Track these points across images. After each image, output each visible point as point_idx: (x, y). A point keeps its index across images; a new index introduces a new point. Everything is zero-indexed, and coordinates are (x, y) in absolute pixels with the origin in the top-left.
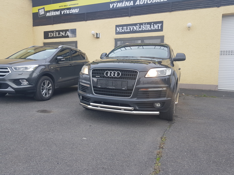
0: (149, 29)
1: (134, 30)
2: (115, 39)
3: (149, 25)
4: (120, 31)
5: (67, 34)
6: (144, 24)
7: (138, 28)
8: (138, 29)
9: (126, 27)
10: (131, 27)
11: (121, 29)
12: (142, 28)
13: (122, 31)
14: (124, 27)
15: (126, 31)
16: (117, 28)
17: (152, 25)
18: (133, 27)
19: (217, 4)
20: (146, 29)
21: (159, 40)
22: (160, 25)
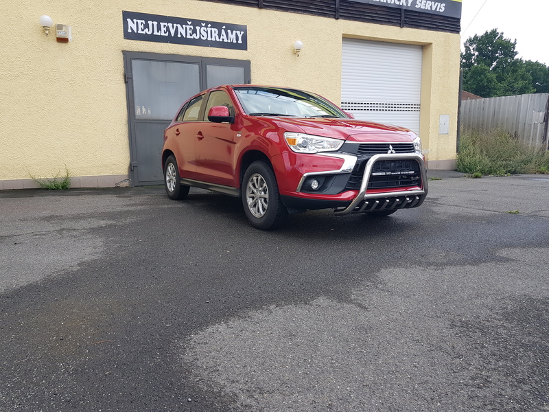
0: (218, 40)
1: (179, 36)
2: (123, 51)
3: (216, 30)
4: (140, 31)
6: (204, 25)
7: (189, 32)
8: (191, 35)
9: (155, 23)
10: (170, 25)
11: (141, 27)
12: (200, 34)
13: (144, 32)
14: (150, 23)
15: (156, 33)
16: (129, 20)
17: (223, 30)
18: (175, 25)
19: (335, 12)
20: (209, 39)
21: (241, 70)
22: (240, 34)
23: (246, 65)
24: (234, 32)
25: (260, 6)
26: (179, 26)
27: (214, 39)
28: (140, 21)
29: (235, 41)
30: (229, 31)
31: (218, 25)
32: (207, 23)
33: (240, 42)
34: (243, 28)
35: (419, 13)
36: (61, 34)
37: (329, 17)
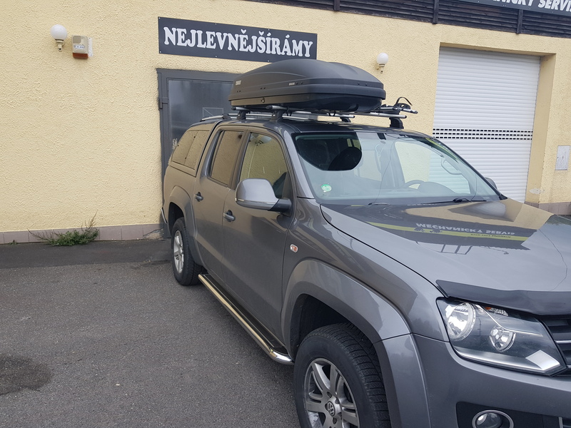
0: (279, 53)
1: (230, 48)
2: (158, 69)
3: (278, 40)
4: (180, 43)
6: (262, 33)
7: (243, 43)
8: (245, 48)
9: (200, 33)
10: (219, 34)
11: (181, 37)
12: (257, 45)
13: (185, 45)
14: (193, 32)
15: (200, 45)
16: (166, 29)
17: (286, 41)
18: (225, 35)
19: (432, 14)
20: (268, 52)
22: (308, 45)
24: (301, 42)
25: (335, 9)
26: (230, 35)
27: (274, 52)
28: (180, 31)
29: (301, 55)
30: (294, 42)
31: (279, 34)
32: (266, 31)
33: (307, 55)
34: (312, 37)
35: (542, 14)
36: (79, 48)
37: (425, 21)
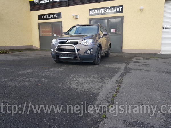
0: (113, 11)
1: (102, 12)
2: (89, 19)
3: (113, 9)
4: (93, 13)
5: (54, 16)
6: (109, 8)
7: (105, 11)
10: (100, 10)
12: (108, 11)
14: (95, 10)
15: (96, 13)
17: (115, 9)
20: (111, 11)
21: (120, 19)
22: (121, 8)
23: (122, 17)
24: (119, 8)
26: (102, 10)
27: (112, 11)
28: (93, 11)
29: (119, 11)
30: (117, 8)
31: (113, 7)
32: (110, 7)
33: (121, 10)
34: (122, 6)
